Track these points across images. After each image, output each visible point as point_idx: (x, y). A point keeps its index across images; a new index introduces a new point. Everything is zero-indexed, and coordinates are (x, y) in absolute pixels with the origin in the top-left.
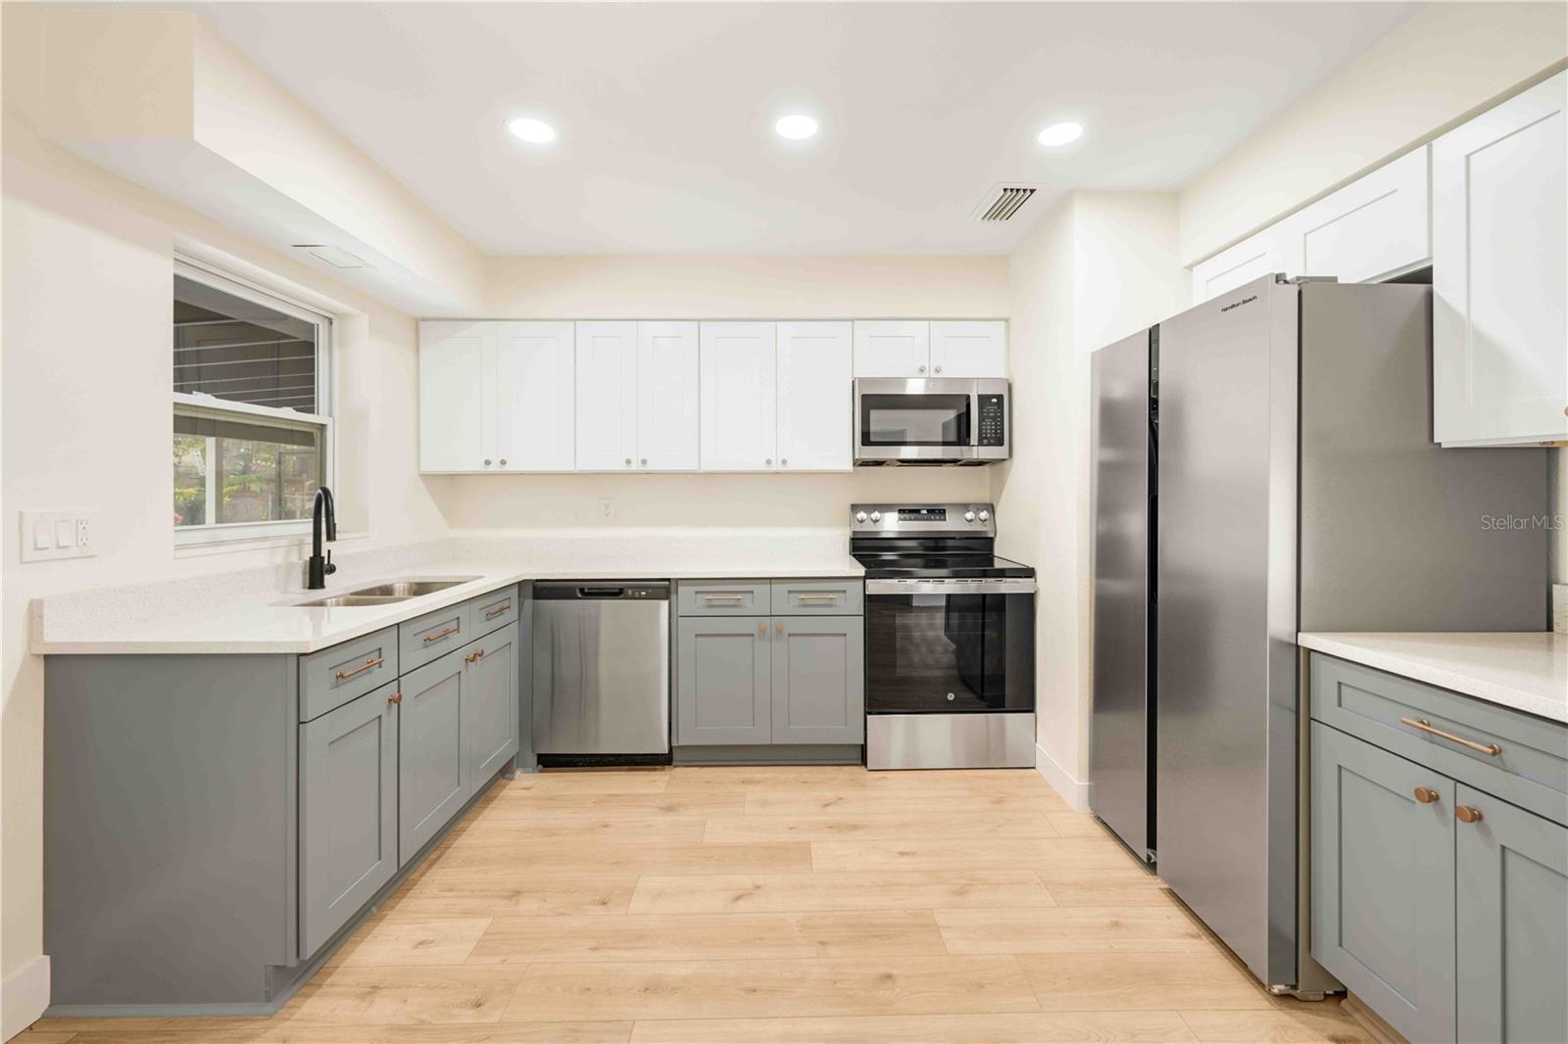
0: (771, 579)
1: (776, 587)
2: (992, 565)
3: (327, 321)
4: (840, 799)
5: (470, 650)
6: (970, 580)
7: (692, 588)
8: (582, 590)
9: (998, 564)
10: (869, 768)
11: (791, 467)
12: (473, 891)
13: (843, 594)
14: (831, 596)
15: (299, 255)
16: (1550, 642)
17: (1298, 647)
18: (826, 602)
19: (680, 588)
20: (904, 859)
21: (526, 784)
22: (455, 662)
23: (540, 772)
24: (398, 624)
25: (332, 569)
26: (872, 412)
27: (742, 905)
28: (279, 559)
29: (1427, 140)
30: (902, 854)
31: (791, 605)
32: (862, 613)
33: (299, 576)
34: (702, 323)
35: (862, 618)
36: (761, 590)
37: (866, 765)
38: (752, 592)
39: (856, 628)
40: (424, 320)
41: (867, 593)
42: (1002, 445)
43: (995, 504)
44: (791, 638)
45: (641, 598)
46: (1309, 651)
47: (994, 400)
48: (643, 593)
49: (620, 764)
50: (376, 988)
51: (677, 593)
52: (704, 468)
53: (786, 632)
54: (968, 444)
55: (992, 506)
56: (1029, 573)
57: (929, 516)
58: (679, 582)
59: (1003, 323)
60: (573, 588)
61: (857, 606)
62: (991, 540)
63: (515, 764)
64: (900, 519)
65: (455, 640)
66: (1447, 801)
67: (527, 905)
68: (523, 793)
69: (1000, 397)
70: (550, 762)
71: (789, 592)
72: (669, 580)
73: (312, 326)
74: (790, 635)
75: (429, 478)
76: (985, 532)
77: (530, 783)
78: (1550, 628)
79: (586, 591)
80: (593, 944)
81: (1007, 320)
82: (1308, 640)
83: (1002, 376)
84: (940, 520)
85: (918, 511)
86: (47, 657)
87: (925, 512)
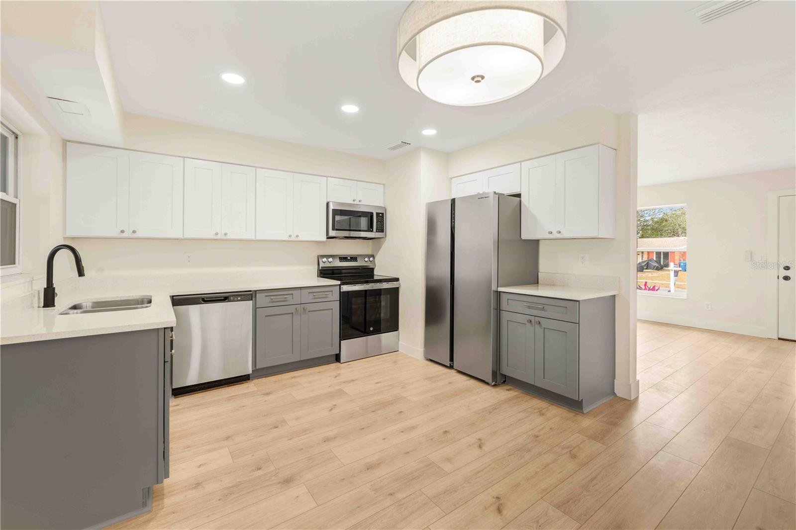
0: (301, 288)
1: (303, 291)
2: (373, 278)
3: (13, 136)
4: (339, 374)
7: (263, 294)
8: (202, 299)
9: (376, 278)
10: (342, 362)
11: (300, 238)
12: (202, 444)
13: (331, 292)
14: (326, 293)
16: (538, 286)
17: (497, 291)
18: (324, 296)
19: (257, 295)
20: (379, 384)
21: (175, 403)
26: (336, 216)
27: (333, 411)
29: (521, 162)
30: (377, 383)
31: (310, 299)
32: (339, 299)
35: (339, 302)
36: (296, 293)
37: (340, 362)
38: (292, 294)
39: (336, 306)
40: (69, 141)
41: (341, 291)
42: (383, 232)
43: (375, 255)
44: (310, 313)
45: (238, 301)
46: (500, 292)
47: (381, 215)
48: (239, 298)
51: (256, 297)
52: (257, 238)
53: (307, 310)
54: (372, 231)
55: (373, 255)
56: (397, 280)
57: (350, 260)
58: (257, 292)
59: (382, 186)
60: (198, 299)
61: (336, 296)
62: (373, 269)
64: (339, 261)
66: (533, 321)
68: (175, 408)
69: (383, 214)
71: (309, 293)
72: (251, 291)
73: (6, 137)
74: (309, 312)
76: (369, 266)
78: (538, 283)
79: (205, 299)
81: (384, 185)
82: (500, 289)
83: (383, 206)
84: (355, 261)
85: (346, 258)
87: (349, 258)
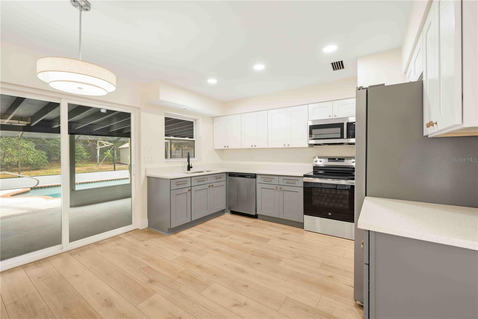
0: (279, 175)
1: (280, 177)
4: (289, 234)
5: (211, 185)
6: (336, 180)
7: (260, 176)
8: (238, 175)
10: (305, 229)
11: (291, 146)
13: (298, 181)
14: (294, 181)
15: (185, 111)
18: (293, 183)
20: (291, 248)
21: (226, 216)
22: (206, 186)
23: (231, 214)
24: (191, 177)
25: (192, 167)
26: (313, 131)
28: (183, 165)
31: (284, 183)
32: (303, 187)
33: (186, 168)
34: (268, 111)
36: (276, 178)
37: (303, 229)
38: (274, 178)
39: (301, 191)
40: (214, 117)
41: (304, 181)
42: (354, 138)
44: (284, 191)
45: (249, 178)
47: (352, 124)
49: (249, 217)
50: (181, 237)
51: (257, 177)
52: (269, 147)
53: (283, 189)
54: (343, 138)
57: (338, 160)
58: (258, 175)
60: (236, 175)
61: (302, 185)
63: (226, 211)
64: (328, 161)
65: (206, 182)
67: (209, 233)
68: (224, 217)
70: (233, 213)
71: (283, 179)
72: (255, 174)
73: (192, 122)
75: (217, 150)
77: (228, 215)
80: (213, 241)
84: (342, 162)
85: (335, 159)
86: (148, 177)
87: (337, 159)
